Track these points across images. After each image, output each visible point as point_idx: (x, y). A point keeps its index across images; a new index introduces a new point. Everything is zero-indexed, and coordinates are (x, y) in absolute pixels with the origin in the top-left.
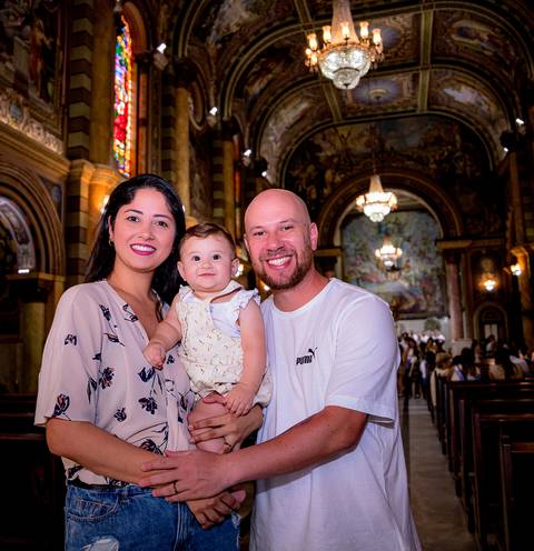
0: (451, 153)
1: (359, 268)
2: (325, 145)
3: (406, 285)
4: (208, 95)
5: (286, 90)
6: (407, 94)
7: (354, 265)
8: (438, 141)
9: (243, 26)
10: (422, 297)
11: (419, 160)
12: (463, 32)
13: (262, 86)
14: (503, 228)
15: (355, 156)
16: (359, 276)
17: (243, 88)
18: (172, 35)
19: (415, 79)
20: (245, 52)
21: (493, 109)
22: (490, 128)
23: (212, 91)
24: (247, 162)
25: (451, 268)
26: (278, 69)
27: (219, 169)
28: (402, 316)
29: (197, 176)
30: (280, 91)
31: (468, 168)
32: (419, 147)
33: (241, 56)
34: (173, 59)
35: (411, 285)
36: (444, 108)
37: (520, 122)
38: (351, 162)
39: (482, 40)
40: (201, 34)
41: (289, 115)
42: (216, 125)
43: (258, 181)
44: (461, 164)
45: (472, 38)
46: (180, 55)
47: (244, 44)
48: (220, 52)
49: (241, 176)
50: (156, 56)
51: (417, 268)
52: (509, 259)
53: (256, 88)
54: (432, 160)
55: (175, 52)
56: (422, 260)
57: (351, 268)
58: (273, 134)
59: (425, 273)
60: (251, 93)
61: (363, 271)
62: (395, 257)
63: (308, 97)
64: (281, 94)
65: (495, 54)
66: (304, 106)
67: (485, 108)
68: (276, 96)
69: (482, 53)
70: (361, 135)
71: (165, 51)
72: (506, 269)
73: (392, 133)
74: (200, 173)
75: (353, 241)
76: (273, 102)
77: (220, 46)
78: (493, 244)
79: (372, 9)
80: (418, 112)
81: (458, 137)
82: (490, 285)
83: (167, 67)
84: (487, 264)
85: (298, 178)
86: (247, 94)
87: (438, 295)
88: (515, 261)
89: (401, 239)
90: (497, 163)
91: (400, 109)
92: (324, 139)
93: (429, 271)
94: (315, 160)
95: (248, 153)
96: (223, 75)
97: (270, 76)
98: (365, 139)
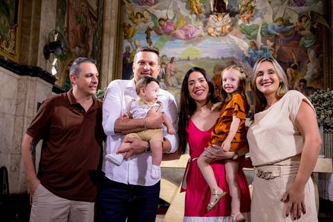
1: (151, 9)
3: (245, 45)
16: (151, 24)
35: (254, 45)
59: (285, 22)
61: (160, 14)
93: (294, 19)
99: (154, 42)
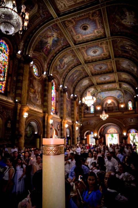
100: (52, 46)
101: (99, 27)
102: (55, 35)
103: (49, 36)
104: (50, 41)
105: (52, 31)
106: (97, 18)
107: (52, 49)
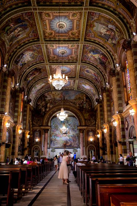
0: (83, 102)
2: (48, 96)
3: (68, 138)
4: (16, 80)
5: (39, 80)
6: (72, 85)
7: (54, 131)
8: (79, 98)
9: (29, 62)
10: (73, 142)
11: (74, 103)
12: (87, 71)
13: (32, 78)
14: (95, 124)
15: (57, 100)
16: (55, 135)
17: (26, 78)
18: (8, 62)
19: (74, 81)
20: (28, 69)
21: (94, 92)
22: (93, 96)
23: (18, 78)
24: (25, 99)
25: (81, 134)
26: (37, 74)
27: (18, 101)
28: (66, 147)
29: (11, 103)
30: (37, 80)
31: (87, 107)
32: (74, 99)
33: (27, 70)
34: (8, 69)
35: (70, 138)
36: (81, 89)
37: (101, 96)
38: (55, 102)
39: (92, 74)
40: (17, 62)
41: (39, 87)
42: (18, 88)
43: (28, 105)
44: (85, 105)
45: (90, 73)
46: (10, 68)
47: (28, 66)
48: (21, 68)
49: (23, 103)
50: (3, 68)
51: (72, 133)
52: (97, 133)
53: (30, 79)
54: (77, 103)
55: (9, 67)
56: (73, 131)
57: (53, 132)
58: (34, 92)
60: (29, 80)
61: (56, 133)
62: (66, 130)
63: (45, 83)
64: (37, 81)
65: (95, 78)
66: (43, 85)
67: (92, 91)
68: (36, 81)
69: (92, 77)
70: (58, 95)
71: (6, 66)
72: (96, 135)
73: (67, 95)
74: (12, 102)
75: (54, 124)
76: (35, 83)
77: (21, 66)
78: (92, 128)
79: (65, 62)
80: (75, 90)
81: (85, 98)
82: (91, 139)
83: (6, 71)
84: (91, 134)
85: (39, 105)
86: (27, 80)
87: (77, 142)
88: (98, 134)
89: (68, 125)
90: (95, 106)
91: (70, 89)
92: (48, 94)
93: (75, 134)
94: (45, 100)
95: (26, 97)
96: (21, 74)
97: (35, 76)
98: (59, 96)
99: (55, 138)
100: (99, 53)
101: (51, 50)
102: (90, 55)
103: (94, 58)
104: (97, 56)
105: (89, 58)
106: (52, 55)
107: (101, 53)
